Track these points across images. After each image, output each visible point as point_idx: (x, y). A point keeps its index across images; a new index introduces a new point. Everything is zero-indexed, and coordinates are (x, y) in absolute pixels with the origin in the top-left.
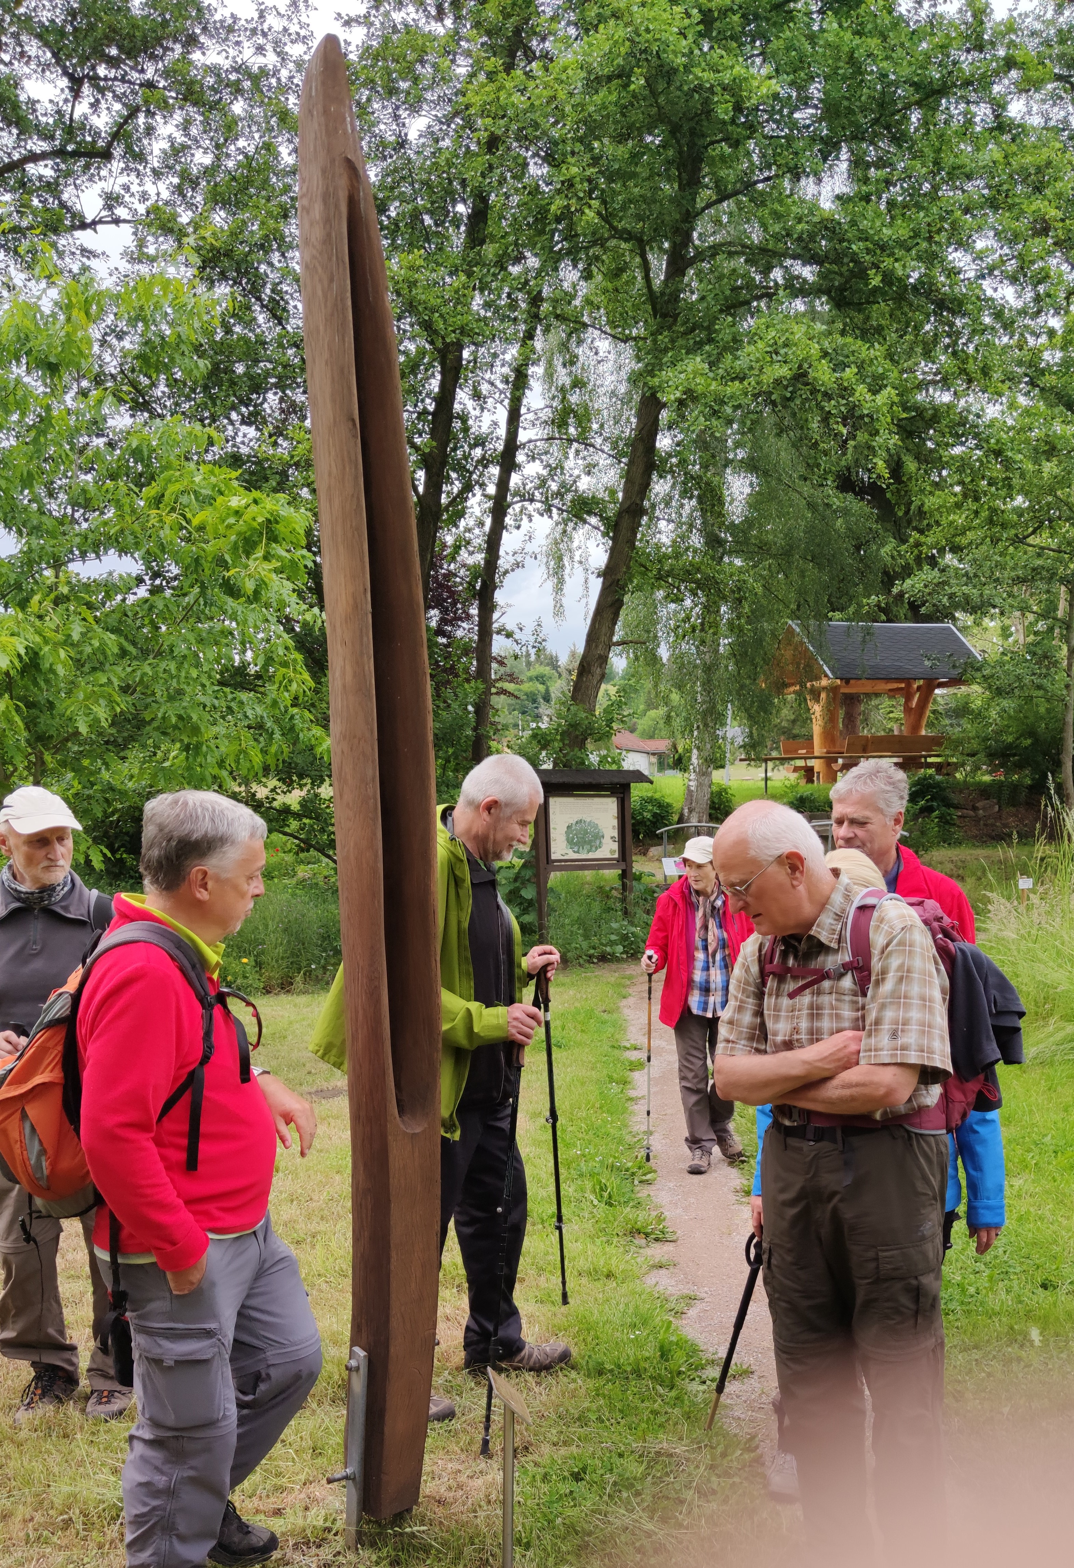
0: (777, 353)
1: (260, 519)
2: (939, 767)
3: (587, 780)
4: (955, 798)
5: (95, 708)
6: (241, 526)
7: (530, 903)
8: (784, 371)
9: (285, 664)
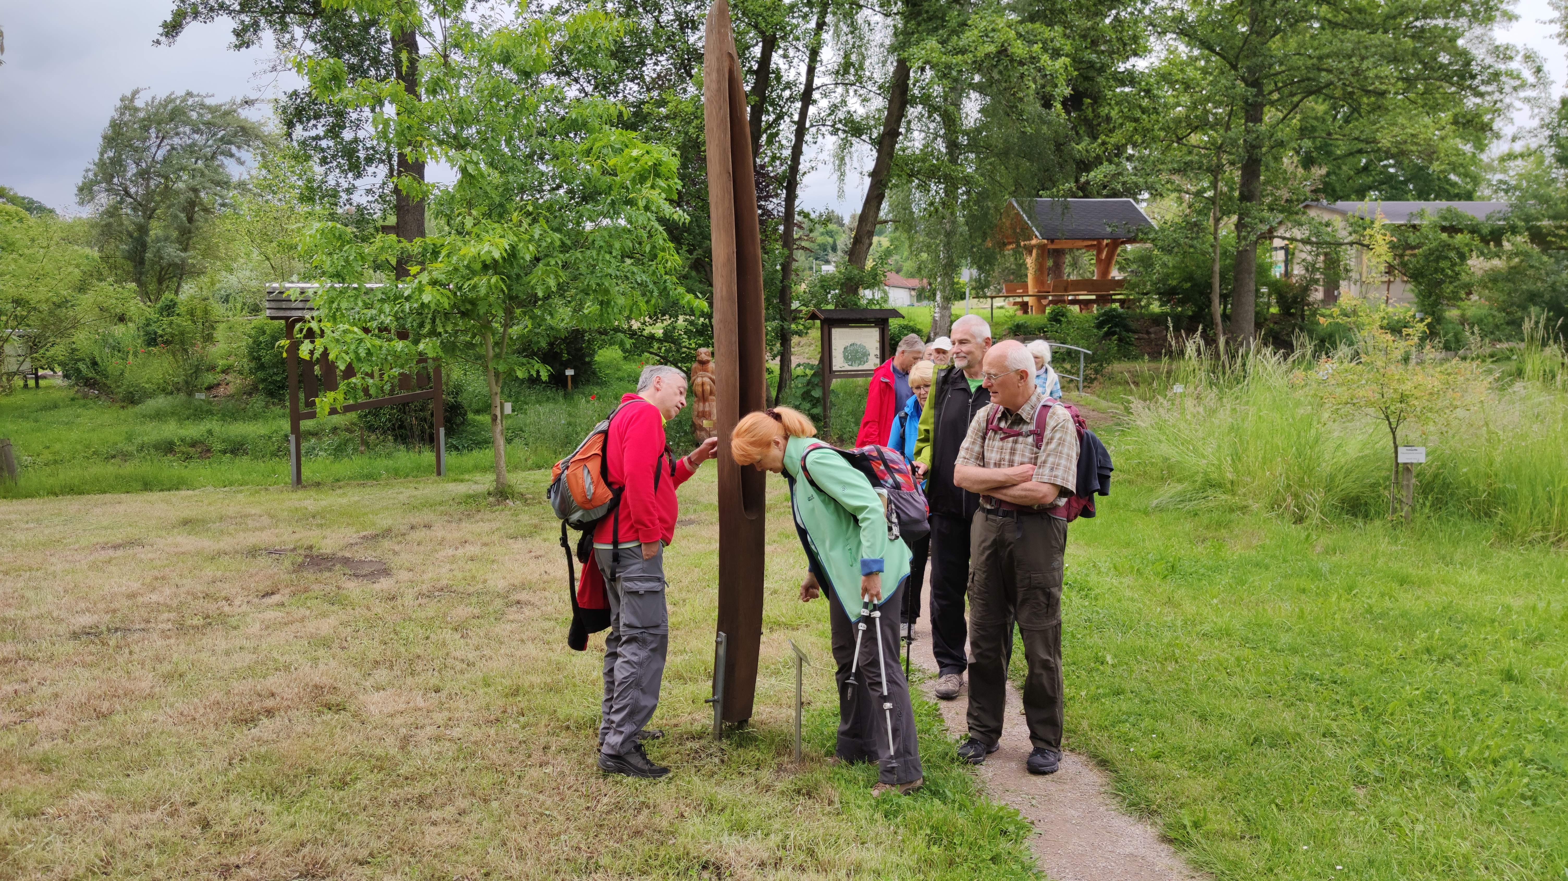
0: (987, 36)
1: (650, 163)
2: (1122, 302)
3: (858, 316)
4: (1133, 325)
5: (548, 280)
6: (638, 167)
7: (818, 400)
8: (992, 49)
9: (663, 250)
